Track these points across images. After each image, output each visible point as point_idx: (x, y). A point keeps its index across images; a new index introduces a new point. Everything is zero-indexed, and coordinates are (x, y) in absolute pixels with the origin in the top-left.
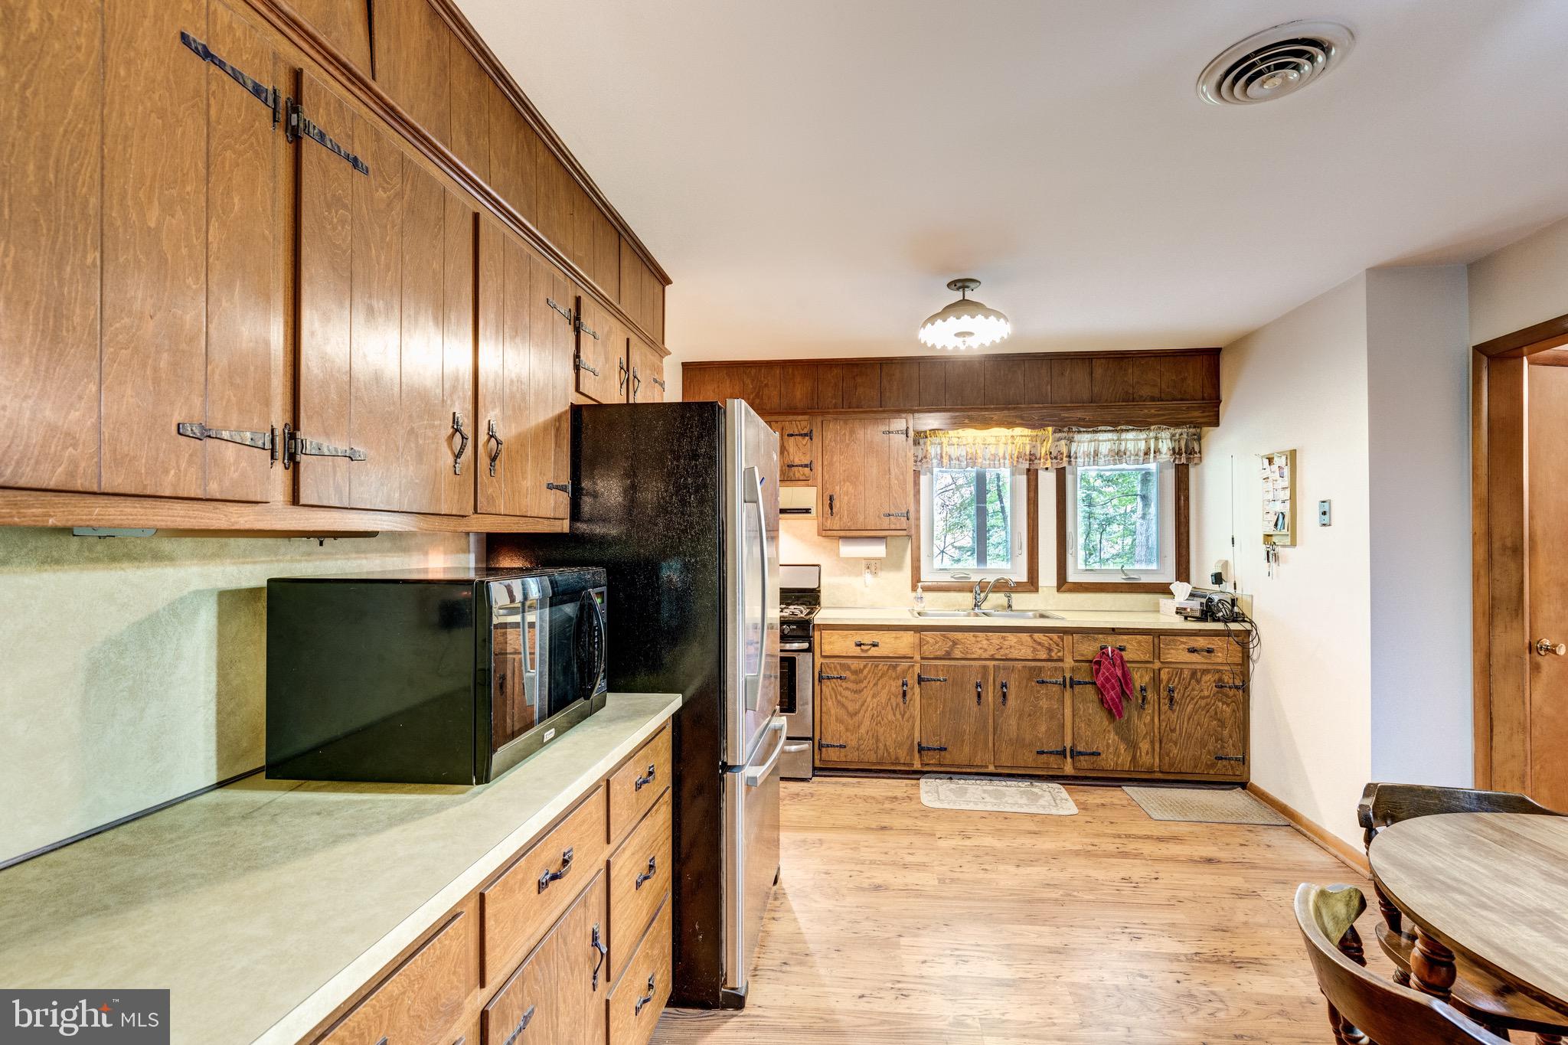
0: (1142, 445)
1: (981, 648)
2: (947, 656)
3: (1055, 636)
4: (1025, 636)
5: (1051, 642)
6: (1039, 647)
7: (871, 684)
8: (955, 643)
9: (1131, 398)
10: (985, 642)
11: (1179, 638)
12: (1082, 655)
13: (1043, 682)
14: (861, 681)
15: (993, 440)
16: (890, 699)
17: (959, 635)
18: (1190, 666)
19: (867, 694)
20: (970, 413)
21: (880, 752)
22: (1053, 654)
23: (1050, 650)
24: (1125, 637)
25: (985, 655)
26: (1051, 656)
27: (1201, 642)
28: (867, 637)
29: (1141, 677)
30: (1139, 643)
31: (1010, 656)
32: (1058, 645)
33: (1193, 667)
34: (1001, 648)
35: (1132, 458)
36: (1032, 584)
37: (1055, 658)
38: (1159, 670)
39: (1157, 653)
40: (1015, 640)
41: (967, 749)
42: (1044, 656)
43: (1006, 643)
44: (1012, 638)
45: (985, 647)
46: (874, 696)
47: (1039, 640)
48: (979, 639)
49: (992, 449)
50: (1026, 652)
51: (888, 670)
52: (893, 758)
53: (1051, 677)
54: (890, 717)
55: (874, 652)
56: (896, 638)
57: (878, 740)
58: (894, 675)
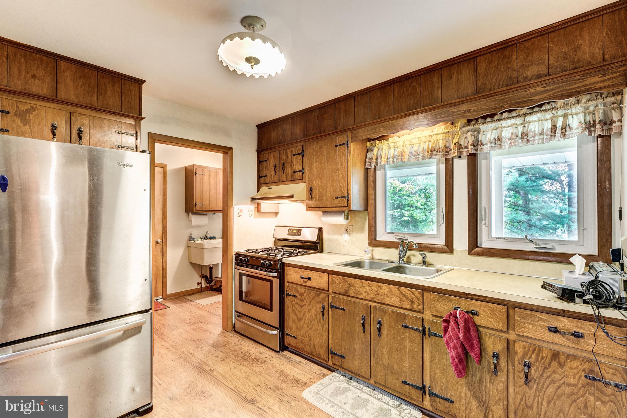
0: (548, 125)
1: (365, 292)
2: (346, 294)
3: (416, 292)
4: (394, 288)
5: (413, 296)
6: (404, 299)
7: (308, 304)
8: (350, 286)
9: (515, 81)
10: (368, 288)
11: (537, 314)
12: (438, 311)
13: (406, 327)
14: (303, 301)
15: (416, 141)
16: (316, 315)
17: (352, 280)
18: (552, 347)
19: (306, 308)
20: (384, 124)
21: (312, 347)
22: (415, 306)
23: (412, 302)
24: (478, 303)
25: (368, 298)
26: (413, 307)
27: (565, 323)
28: (307, 274)
29: (494, 344)
30: (492, 310)
31: (384, 301)
32: (418, 299)
33: (557, 348)
34: (378, 294)
35: (537, 138)
36: (449, 247)
37: (416, 309)
38: (515, 342)
39: (509, 324)
40: (387, 290)
41: (356, 362)
42: (408, 307)
43: (381, 291)
44: (385, 288)
45: (368, 291)
46: (309, 311)
47: (404, 293)
48: (364, 285)
49: (416, 148)
50: (394, 300)
51: (315, 296)
52: (318, 353)
53: (413, 324)
54: (316, 326)
55: (309, 283)
56: (320, 276)
57: (310, 339)
58: (318, 300)
